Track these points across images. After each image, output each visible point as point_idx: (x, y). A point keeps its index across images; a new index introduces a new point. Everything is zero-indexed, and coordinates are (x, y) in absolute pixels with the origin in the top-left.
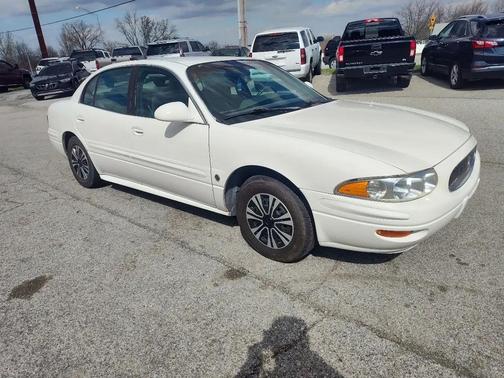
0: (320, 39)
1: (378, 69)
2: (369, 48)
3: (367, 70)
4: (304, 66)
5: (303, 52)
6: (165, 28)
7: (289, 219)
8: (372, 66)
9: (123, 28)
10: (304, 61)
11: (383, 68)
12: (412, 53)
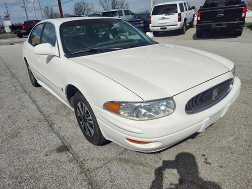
0: (193, 8)
1: (221, 25)
2: (216, 13)
3: (214, 25)
4: (179, 23)
5: (180, 15)
6: (123, 4)
7: (91, 120)
8: (217, 23)
9: (102, 4)
10: (180, 20)
11: (224, 24)
12: (243, 15)
